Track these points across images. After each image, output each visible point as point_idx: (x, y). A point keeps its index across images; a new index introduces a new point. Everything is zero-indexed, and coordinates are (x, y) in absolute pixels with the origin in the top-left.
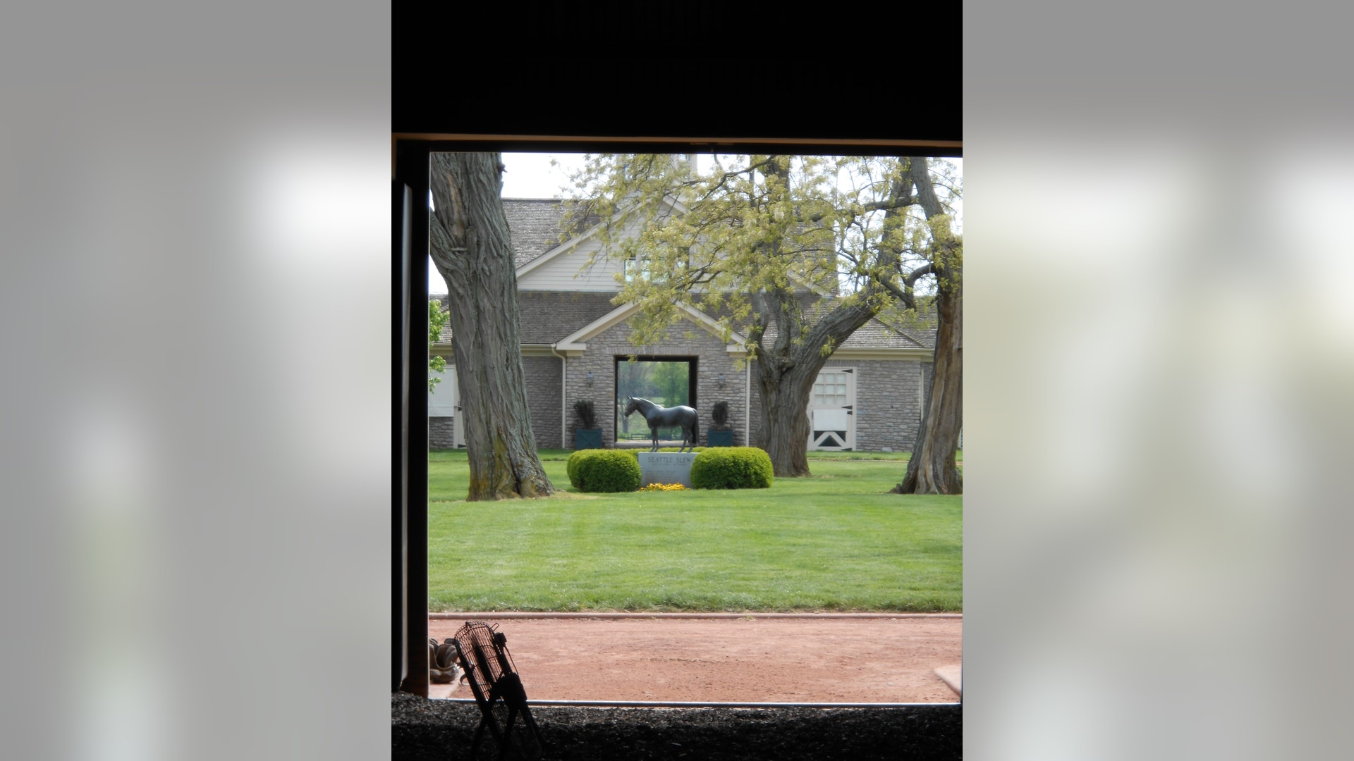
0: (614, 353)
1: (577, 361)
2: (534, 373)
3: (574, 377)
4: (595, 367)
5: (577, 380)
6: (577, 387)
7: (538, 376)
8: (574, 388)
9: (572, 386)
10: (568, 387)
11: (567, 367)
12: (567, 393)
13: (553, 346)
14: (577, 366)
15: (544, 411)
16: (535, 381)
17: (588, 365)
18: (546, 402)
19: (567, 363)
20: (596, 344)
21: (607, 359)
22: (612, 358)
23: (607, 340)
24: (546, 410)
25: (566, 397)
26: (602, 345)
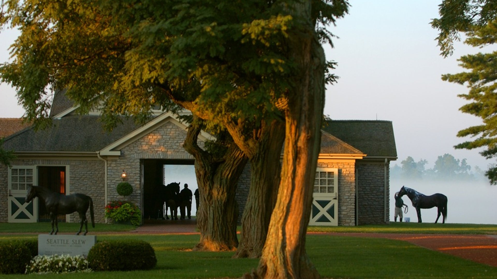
0: (140, 157)
1: (115, 163)
2: (88, 171)
3: (112, 174)
4: (127, 167)
5: (115, 176)
6: (114, 181)
7: (91, 173)
8: (113, 181)
9: (112, 180)
10: (108, 181)
11: (107, 167)
12: (108, 185)
13: (98, 152)
14: (115, 167)
15: (95, 198)
16: (89, 177)
17: (122, 166)
18: (97, 191)
19: (107, 164)
20: (127, 151)
21: (135, 161)
22: (139, 160)
23: (135, 148)
24: (96, 196)
25: (108, 188)
26: (132, 152)
